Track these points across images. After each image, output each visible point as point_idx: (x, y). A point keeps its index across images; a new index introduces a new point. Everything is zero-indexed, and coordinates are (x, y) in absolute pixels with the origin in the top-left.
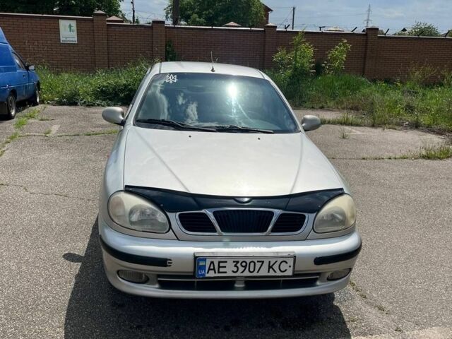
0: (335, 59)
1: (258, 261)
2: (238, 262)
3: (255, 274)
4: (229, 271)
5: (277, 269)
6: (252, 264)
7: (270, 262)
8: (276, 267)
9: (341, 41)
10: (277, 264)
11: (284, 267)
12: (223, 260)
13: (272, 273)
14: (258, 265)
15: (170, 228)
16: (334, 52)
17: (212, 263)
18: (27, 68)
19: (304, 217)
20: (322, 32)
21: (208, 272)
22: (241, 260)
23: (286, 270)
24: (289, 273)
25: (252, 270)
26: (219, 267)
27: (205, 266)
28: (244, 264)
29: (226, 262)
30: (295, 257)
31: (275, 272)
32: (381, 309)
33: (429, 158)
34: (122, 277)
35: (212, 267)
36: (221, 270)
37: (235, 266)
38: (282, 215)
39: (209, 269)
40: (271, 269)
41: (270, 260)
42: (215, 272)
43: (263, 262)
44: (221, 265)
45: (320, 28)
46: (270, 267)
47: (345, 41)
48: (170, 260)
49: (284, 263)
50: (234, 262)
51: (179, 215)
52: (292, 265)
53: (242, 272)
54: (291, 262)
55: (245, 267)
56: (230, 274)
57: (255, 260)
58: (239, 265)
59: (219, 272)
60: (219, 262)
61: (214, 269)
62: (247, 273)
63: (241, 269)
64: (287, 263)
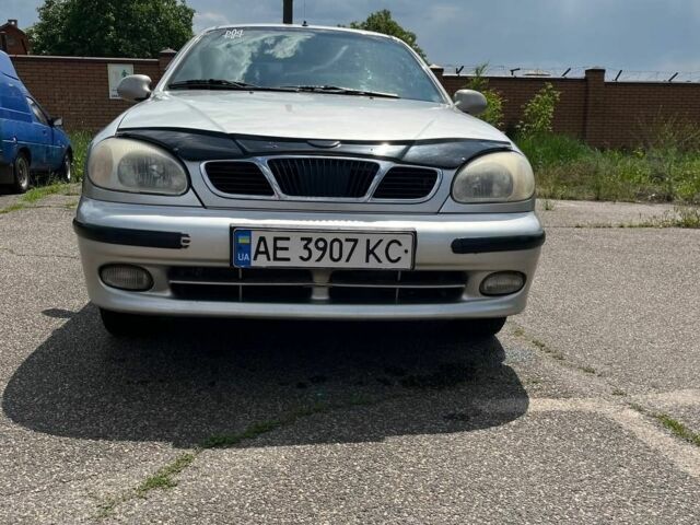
0: (536, 116)
1: (347, 240)
2: (309, 240)
3: (342, 264)
4: (294, 257)
5: (382, 256)
6: (336, 245)
7: (368, 241)
8: (380, 252)
9: (545, 87)
10: (383, 246)
11: (395, 251)
12: (282, 236)
13: (373, 264)
14: (347, 247)
15: (190, 186)
16: (533, 105)
17: (262, 239)
18: (51, 123)
19: (434, 175)
20: (515, 78)
21: (255, 258)
22: (315, 237)
23: (399, 258)
24: (405, 264)
25: (336, 256)
26: (276, 249)
27: (250, 245)
28: (321, 244)
29: (288, 239)
30: (415, 233)
31: (379, 261)
32: (589, 371)
33: (688, 226)
34: (109, 281)
35: (262, 249)
36: (280, 254)
37: (306, 247)
38: (393, 169)
39: (258, 252)
40: (371, 256)
41: (368, 237)
42: (269, 259)
43: (356, 241)
44: (280, 244)
45: (512, 71)
46: (370, 252)
47: (551, 86)
48: (187, 236)
49: (394, 245)
50: (302, 239)
51: (207, 166)
52: (410, 250)
53: (318, 260)
54: (407, 242)
55: (324, 249)
56: (296, 263)
57: (342, 237)
58: (311, 246)
59: (276, 259)
60: (276, 239)
61: (266, 252)
62: (327, 263)
63: (317, 254)
64: (400, 244)
